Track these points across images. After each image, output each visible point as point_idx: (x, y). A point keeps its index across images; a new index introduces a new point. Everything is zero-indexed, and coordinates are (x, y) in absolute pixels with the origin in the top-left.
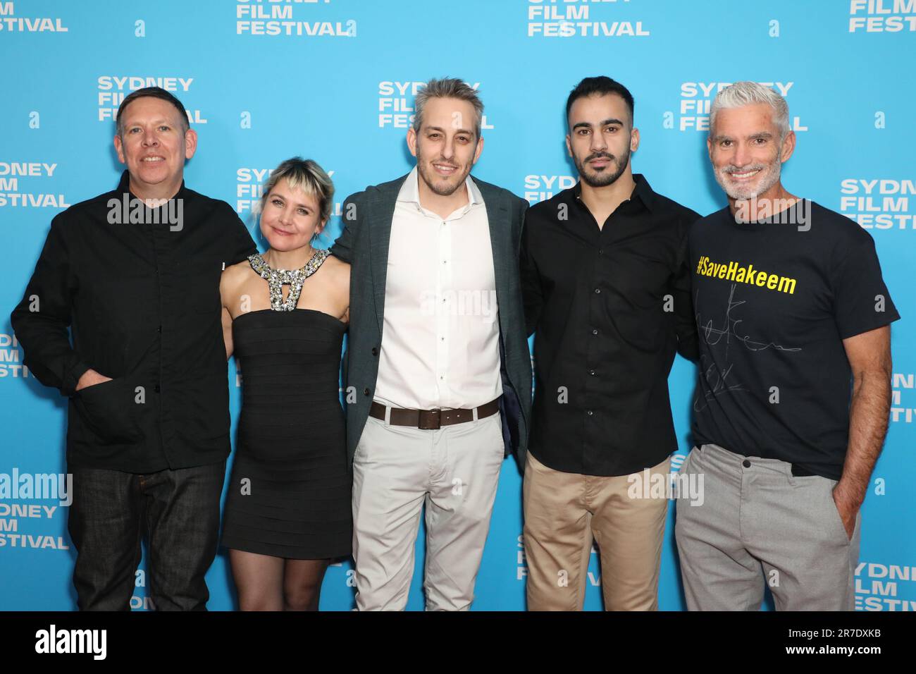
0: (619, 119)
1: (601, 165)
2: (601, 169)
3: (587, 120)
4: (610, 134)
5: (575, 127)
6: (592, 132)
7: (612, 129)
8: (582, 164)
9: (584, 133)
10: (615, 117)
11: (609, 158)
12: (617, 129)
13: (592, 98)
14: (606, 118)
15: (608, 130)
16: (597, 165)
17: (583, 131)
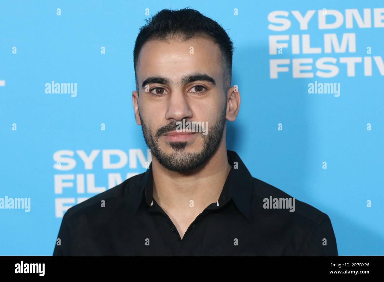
3: (163, 74)
4: (195, 96)
5: (145, 83)
6: (170, 91)
8: (154, 138)
9: (158, 92)
14: (190, 72)
16: (176, 139)
17: (157, 88)
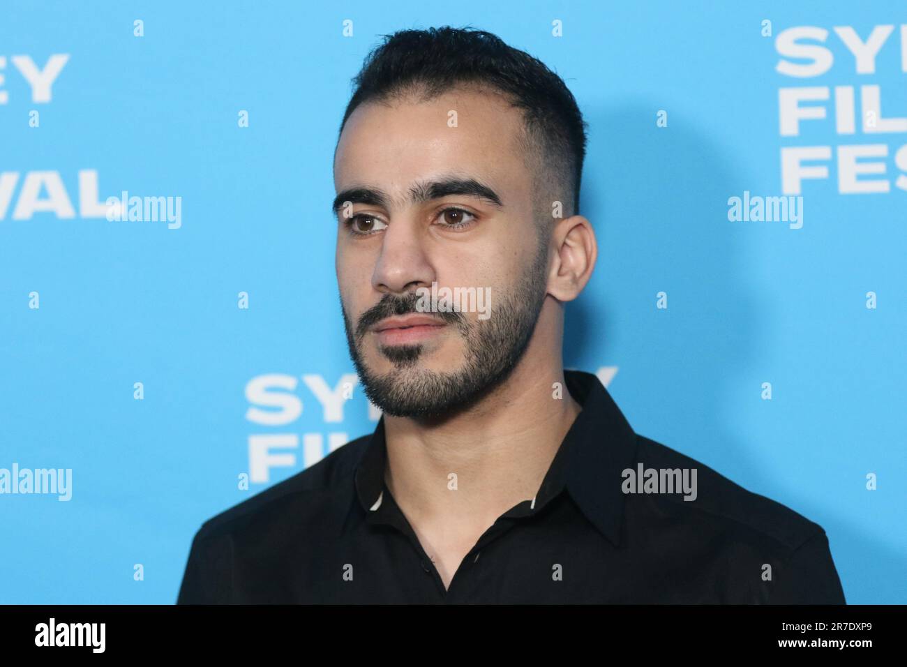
0: (481, 181)
1: (410, 339)
2: (407, 355)
3: (371, 180)
4: (447, 233)
7: (453, 216)
9: (363, 227)
10: (466, 173)
11: (440, 319)
12: (476, 216)
13: (394, 102)
14: (435, 174)
15: (442, 220)
16: (396, 339)
17: (363, 218)
